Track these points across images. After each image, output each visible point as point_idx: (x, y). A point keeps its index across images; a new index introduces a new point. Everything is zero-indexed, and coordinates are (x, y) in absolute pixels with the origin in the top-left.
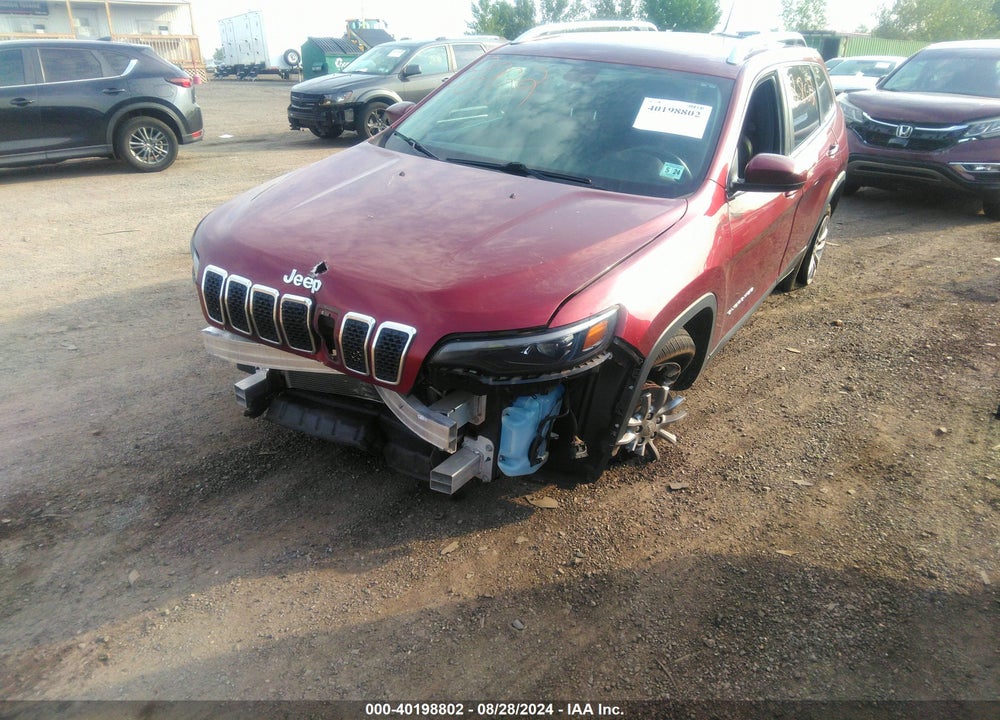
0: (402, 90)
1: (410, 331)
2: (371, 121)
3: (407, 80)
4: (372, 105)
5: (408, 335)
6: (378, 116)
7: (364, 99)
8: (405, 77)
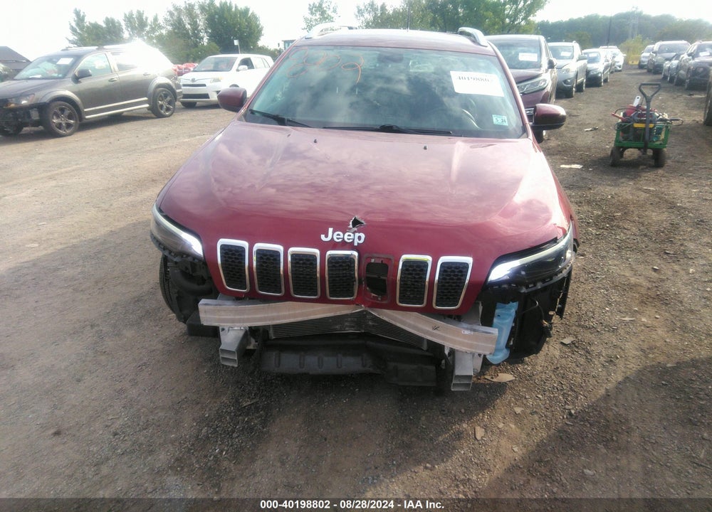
0: (77, 90)
1: (469, 260)
2: (55, 117)
3: (80, 82)
4: (53, 105)
5: (467, 264)
6: (59, 112)
7: (46, 100)
8: (77, 79)
